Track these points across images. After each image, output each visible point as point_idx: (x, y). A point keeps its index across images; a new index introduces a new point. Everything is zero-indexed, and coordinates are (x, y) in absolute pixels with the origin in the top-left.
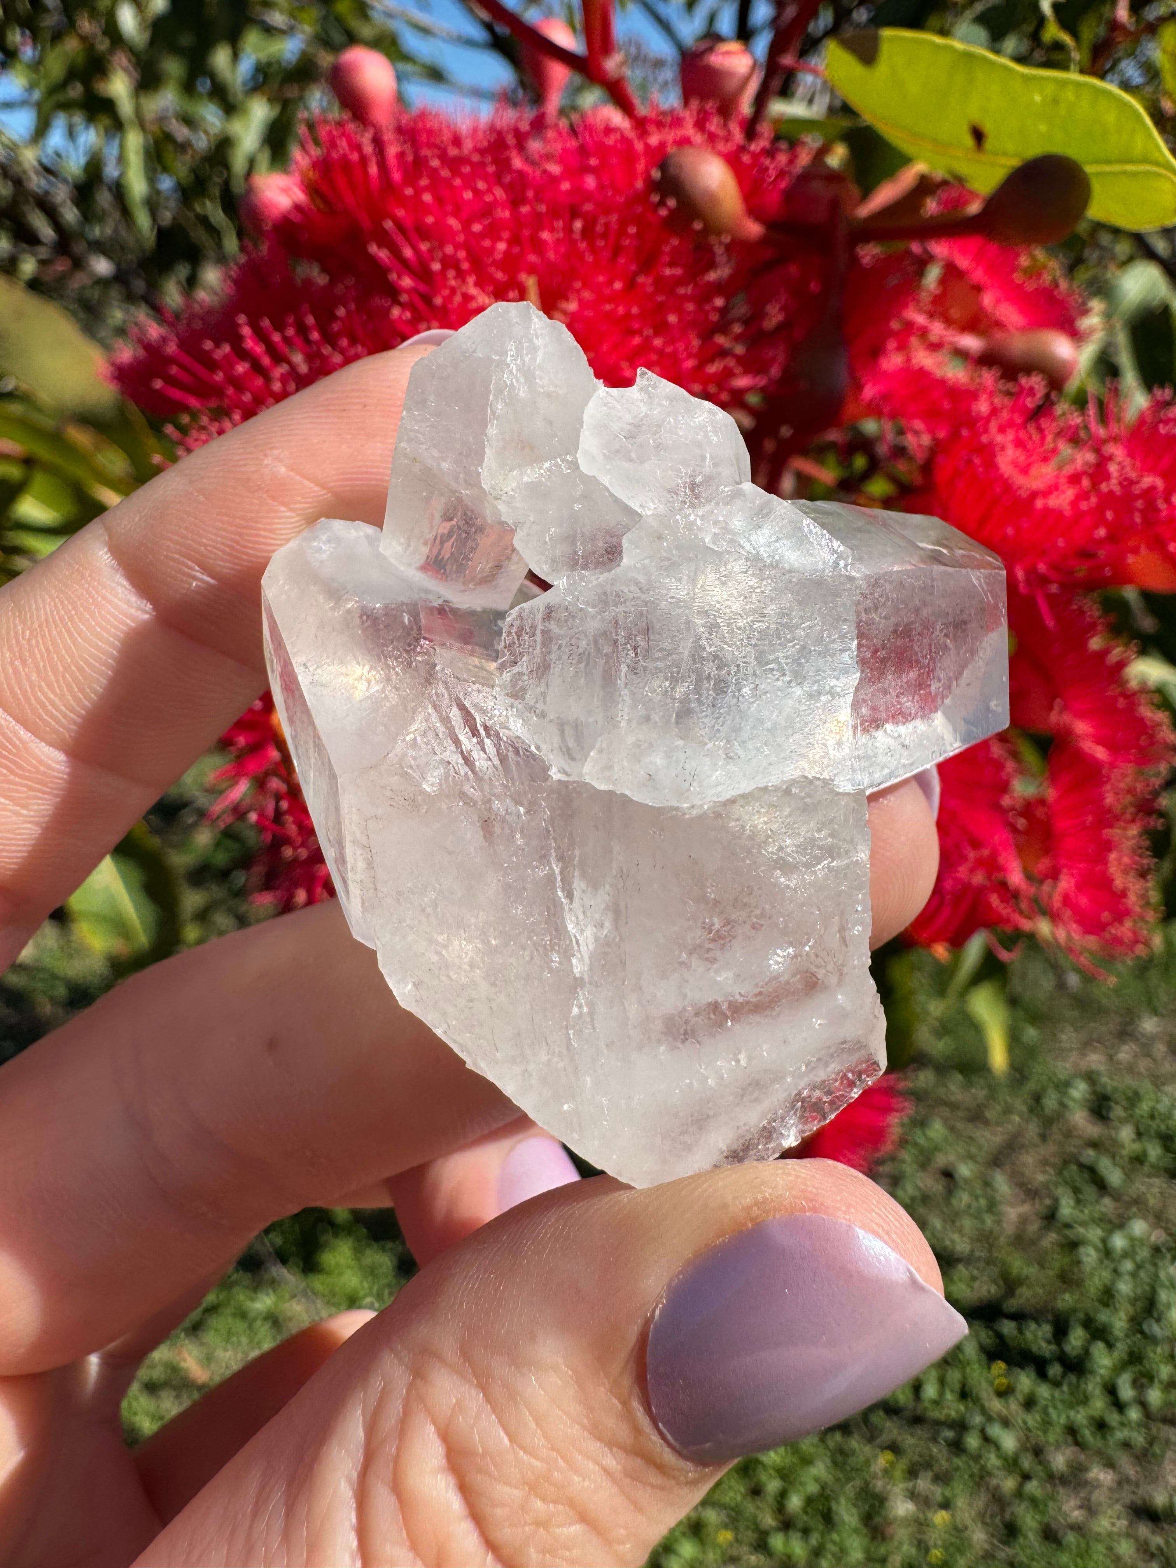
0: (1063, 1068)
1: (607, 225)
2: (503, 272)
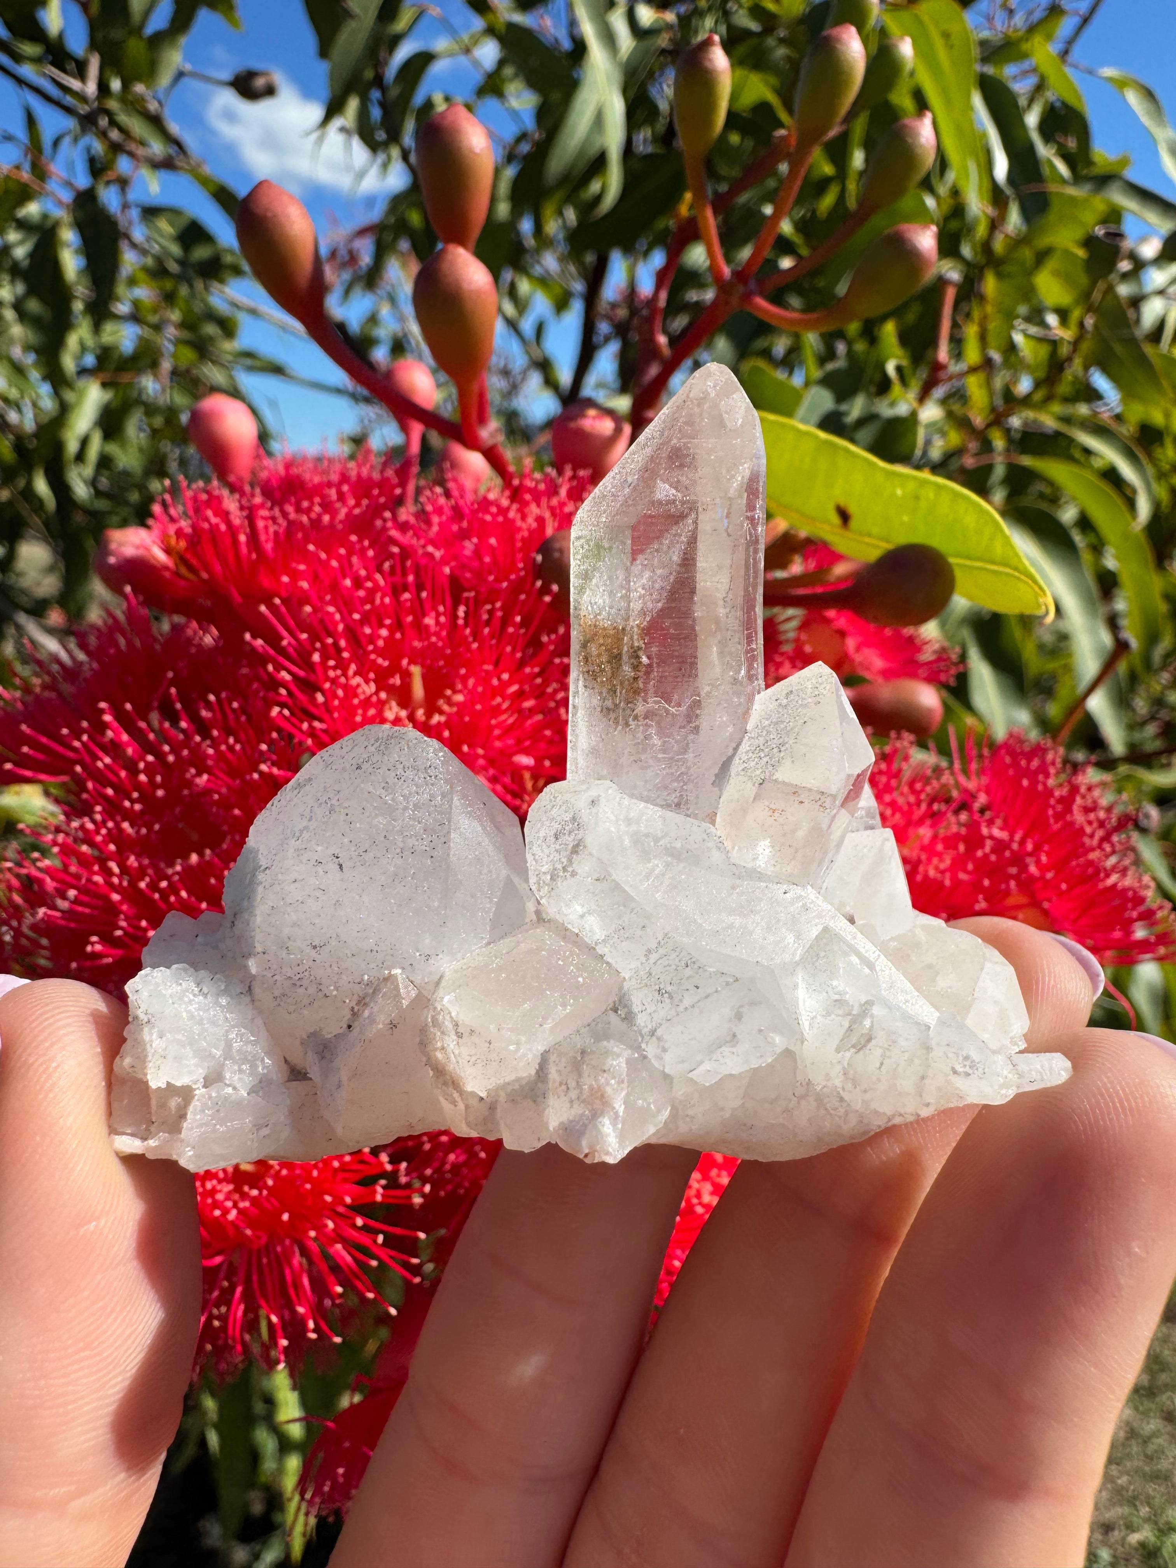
1: (491, 612)
2: (384, 659)
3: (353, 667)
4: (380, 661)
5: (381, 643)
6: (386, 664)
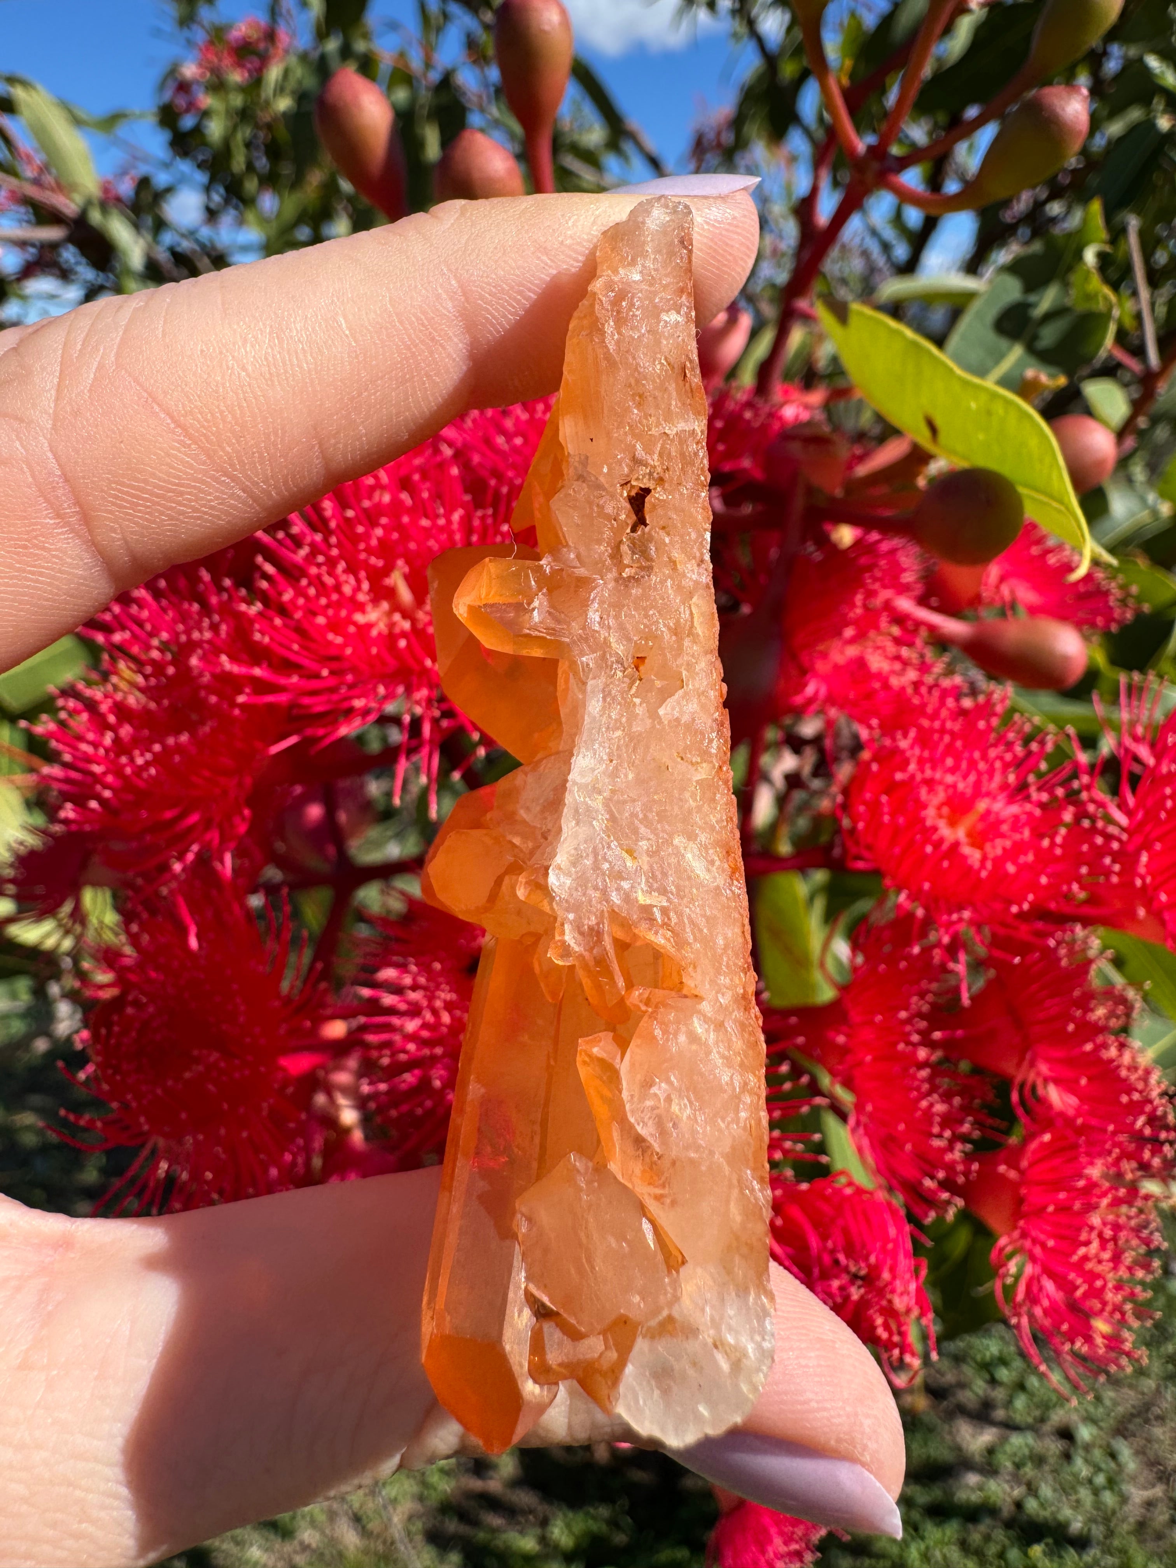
2: (378, 558)
3: (341, 566)
4: (373, 560)
5: (374, 542)
6: (380, 563)
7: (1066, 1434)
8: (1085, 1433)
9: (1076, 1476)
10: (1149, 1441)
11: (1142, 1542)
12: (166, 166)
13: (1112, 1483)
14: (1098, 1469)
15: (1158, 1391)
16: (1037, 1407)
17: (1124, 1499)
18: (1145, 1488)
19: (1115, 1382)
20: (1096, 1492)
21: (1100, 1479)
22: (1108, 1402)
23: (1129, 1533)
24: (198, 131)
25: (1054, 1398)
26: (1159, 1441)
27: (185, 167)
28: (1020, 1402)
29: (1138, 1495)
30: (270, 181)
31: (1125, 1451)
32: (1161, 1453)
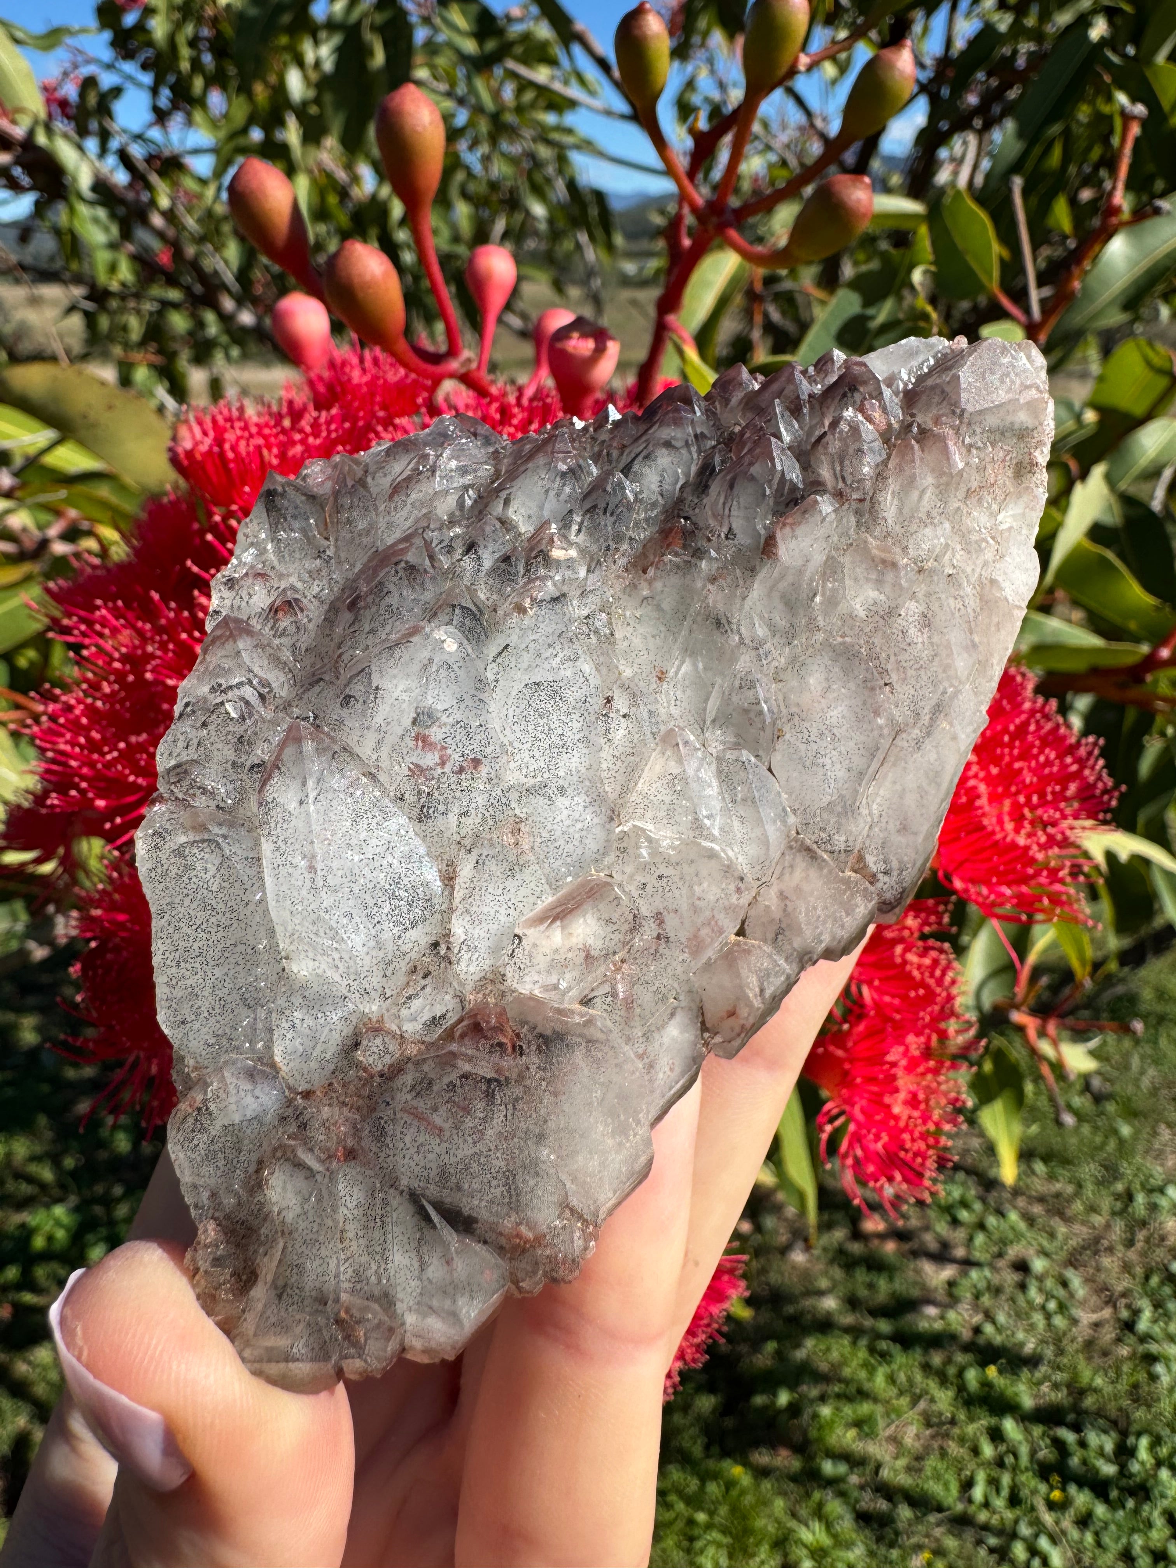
0: (1158, 1172)
7: (1022, 1267)
8: (1039, 1265)
9: (1030, 1303)
10: (1098, 1269)
11: (1089, 1359)
12: (110, 67)
13: (1062, 1308)
14: (1049, 1296)
15: (1108, 1226)
16: (996, 1244)
17: (1075, 1322)
18: (1094, 1311)
19: (1068, 1220)
20: (1048, 1316)
21: (1052, 1305)
22: (1060, 1237)
23: (1077, 1351)
24: (140, 27)
25: (1011, 1236)
26: (1107, 1270)
27: (129, 67)
28: (980, 1239)
29: (1086, 1317)
30: (217, 80)
31: (1076, 1281)
32: (1108, 1280)
